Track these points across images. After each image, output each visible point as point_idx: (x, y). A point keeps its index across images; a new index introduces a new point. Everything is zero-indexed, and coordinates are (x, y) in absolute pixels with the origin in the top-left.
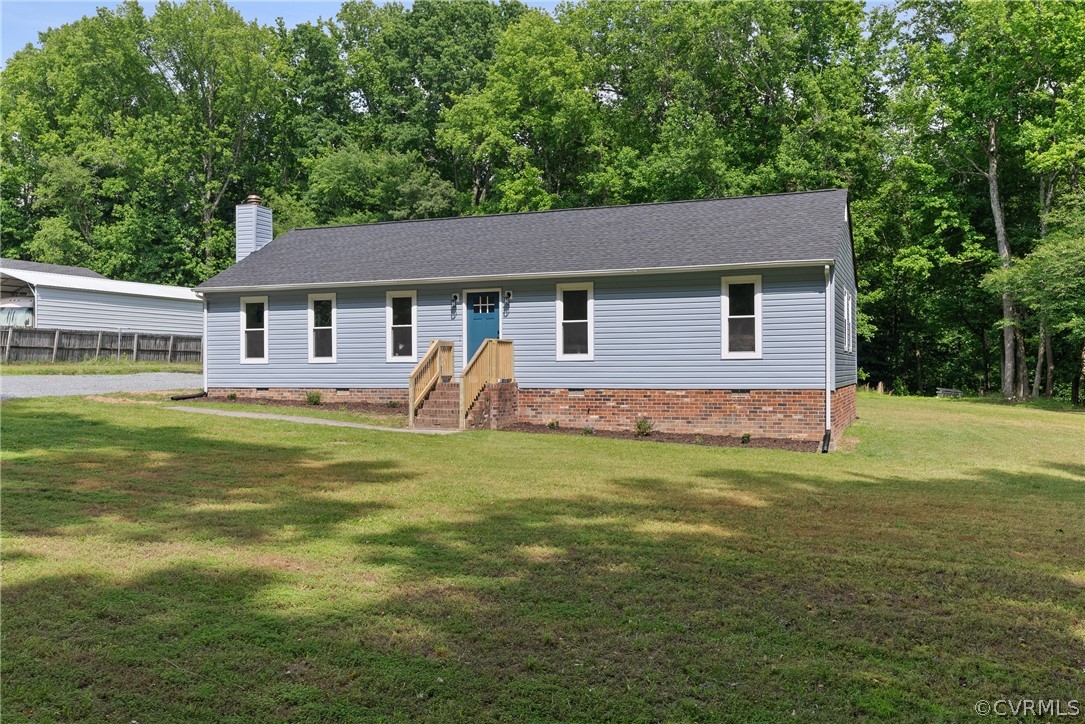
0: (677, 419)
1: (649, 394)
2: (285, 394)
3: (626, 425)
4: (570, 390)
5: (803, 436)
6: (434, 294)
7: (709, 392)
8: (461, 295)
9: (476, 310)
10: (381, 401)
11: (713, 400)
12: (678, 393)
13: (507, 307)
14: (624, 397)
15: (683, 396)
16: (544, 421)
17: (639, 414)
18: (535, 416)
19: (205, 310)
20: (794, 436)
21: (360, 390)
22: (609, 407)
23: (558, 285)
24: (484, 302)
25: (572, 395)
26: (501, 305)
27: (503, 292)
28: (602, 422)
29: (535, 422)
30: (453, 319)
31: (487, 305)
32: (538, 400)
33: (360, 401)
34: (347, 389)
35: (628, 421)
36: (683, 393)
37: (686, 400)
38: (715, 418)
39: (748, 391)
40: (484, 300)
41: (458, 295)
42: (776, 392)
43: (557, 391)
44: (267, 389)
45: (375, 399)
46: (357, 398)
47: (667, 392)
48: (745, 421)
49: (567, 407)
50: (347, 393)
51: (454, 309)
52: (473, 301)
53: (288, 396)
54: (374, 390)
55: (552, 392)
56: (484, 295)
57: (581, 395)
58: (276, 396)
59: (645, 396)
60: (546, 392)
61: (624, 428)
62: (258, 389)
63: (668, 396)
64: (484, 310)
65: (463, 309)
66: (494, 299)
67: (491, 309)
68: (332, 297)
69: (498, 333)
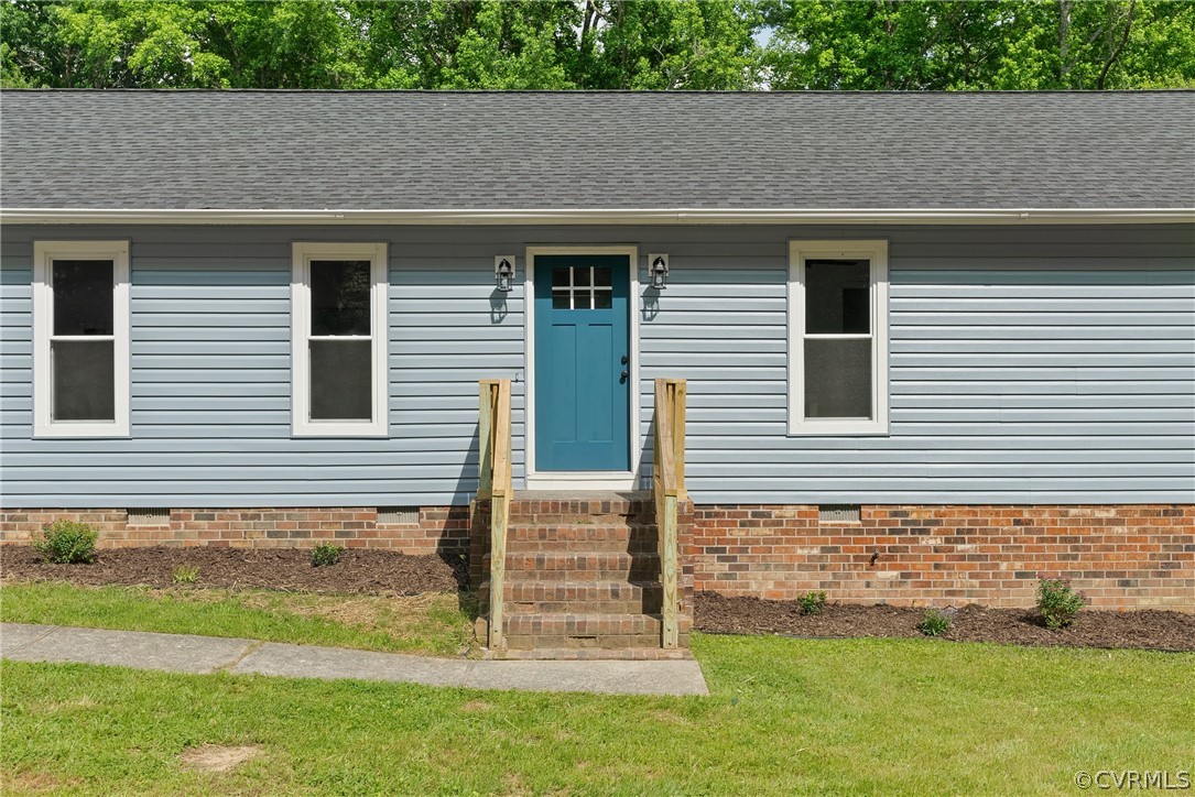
0: (1096, 575)
1: (1026, 516)
3: (970, 594)
4: (823, 507)
7: (1173, 510)
8: (521, 259)
9: (561, 301)
10: (273, 543)
12: (1100, 514)
13: (651, 296)
15: (1111, 522)
16: (753, 588)
17: (1004, 566)
18: (727, 576)
21: (206, 513)
22: (927, 548)
23: (794, 245)
24: (582, 279)
25: (827, 520)
26: (637, 289)
27: (642, 258)
28: (908, 588)
29: (729, 590)
30: (496, 323)
31: (592, 288)
32: (738, 533)
33: (204, 542)
34: (165, 511)
35: (976, 582)
36: (1112, 513)
37: (1118, 529)
40: (582, 275)
41: (511, 259)
43: (790, 512)
45: (255, 538)
46: (194, 536)
47: (1073, 511)
49: (816, 552)
50: (164, 521)
51: (499, 298)
52: (551, 275)
54: (252, 514)
55: (775, 512)
56: (582, 263)
57: (851, 520)
59: (1017, 522)
60: (760, 514)
61: (965, 600)
63: (1075, 521)
64: (582, 301)
65: (525, 293)
66: (613, 274)
67: (604, 300)
68: (115, 251)
69: (626, 361)
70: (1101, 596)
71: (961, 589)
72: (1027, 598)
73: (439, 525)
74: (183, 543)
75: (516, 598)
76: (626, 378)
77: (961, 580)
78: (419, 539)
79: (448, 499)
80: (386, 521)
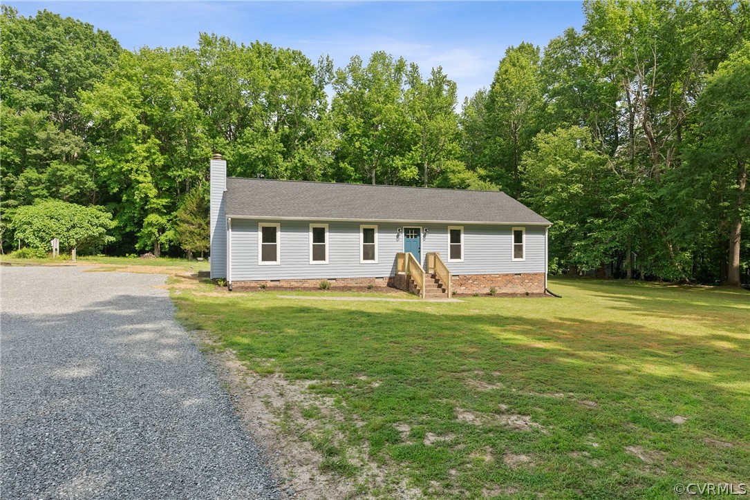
0: (497, 286)
1: (485, 276)
2: (292, 284)
4: (453, 276)
5: (538, 291)
6: (386, 227)
7: (507, 275)
8: (402, 229)
9: (408, 237)
10: (356, 285)
11: (509, 278)
12: (496, 276)
13: (424, 236)
14: (476, 278)
15: (498, 277)
17: (482, 286)
19: (230, 230)
20: (535, 292)
21: (343, 279)
22: (470, 283)
23: (449, 227)
24: (412, 233)
25: (454, 278)
26: (422, 235)
27: (423, 229)
28: (467, 290)
30: (398, 241)
31: (413, 234)
34: (335, 279)
35: (478, 288)
38: (509, 285)
39: (520, 274)
40: (412, 232)
41: (400, 229)
42: (529, 274)
44: (279, 281)
45: (353, 284)
46: (341, 284)
47: (492, 275)
48: (519, 287)
50: (336, 281)
51: (398, 236)
52: (407, 231)
53: (295, 284)
54: (352, 279)
56: (412, 229)
57: (457, 278)
58: (285, 285)
59: (484, 278)
62: (271, 281)
63: (492, 277)
64: (412, 236)
65: (402, 236)
66: (417, 231)
67: (416, 237)
68: (326, 226)
69: (420, 248)
70: (499, 291)
71: (475, 290)
72: (487, 291)
73: (387, 281)
74: (339, 285)
75: (427, 291)
76: (419, 252)
77: (475, 288)
78: (383, 283)
79: (389, 276)
80: (377, 280)
